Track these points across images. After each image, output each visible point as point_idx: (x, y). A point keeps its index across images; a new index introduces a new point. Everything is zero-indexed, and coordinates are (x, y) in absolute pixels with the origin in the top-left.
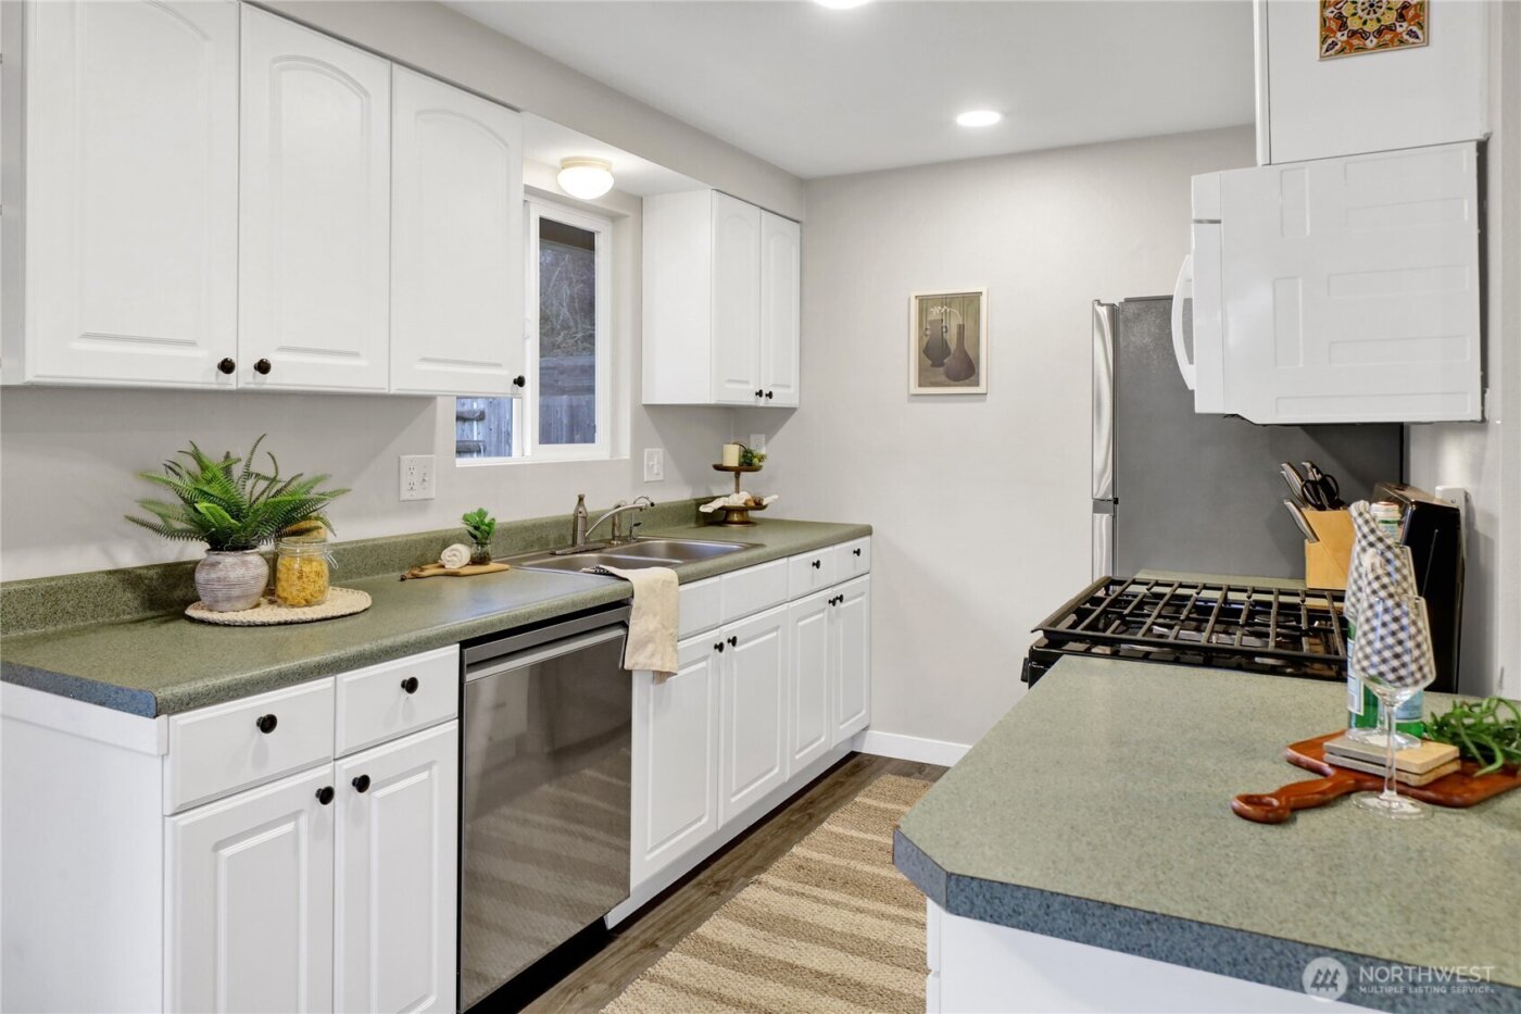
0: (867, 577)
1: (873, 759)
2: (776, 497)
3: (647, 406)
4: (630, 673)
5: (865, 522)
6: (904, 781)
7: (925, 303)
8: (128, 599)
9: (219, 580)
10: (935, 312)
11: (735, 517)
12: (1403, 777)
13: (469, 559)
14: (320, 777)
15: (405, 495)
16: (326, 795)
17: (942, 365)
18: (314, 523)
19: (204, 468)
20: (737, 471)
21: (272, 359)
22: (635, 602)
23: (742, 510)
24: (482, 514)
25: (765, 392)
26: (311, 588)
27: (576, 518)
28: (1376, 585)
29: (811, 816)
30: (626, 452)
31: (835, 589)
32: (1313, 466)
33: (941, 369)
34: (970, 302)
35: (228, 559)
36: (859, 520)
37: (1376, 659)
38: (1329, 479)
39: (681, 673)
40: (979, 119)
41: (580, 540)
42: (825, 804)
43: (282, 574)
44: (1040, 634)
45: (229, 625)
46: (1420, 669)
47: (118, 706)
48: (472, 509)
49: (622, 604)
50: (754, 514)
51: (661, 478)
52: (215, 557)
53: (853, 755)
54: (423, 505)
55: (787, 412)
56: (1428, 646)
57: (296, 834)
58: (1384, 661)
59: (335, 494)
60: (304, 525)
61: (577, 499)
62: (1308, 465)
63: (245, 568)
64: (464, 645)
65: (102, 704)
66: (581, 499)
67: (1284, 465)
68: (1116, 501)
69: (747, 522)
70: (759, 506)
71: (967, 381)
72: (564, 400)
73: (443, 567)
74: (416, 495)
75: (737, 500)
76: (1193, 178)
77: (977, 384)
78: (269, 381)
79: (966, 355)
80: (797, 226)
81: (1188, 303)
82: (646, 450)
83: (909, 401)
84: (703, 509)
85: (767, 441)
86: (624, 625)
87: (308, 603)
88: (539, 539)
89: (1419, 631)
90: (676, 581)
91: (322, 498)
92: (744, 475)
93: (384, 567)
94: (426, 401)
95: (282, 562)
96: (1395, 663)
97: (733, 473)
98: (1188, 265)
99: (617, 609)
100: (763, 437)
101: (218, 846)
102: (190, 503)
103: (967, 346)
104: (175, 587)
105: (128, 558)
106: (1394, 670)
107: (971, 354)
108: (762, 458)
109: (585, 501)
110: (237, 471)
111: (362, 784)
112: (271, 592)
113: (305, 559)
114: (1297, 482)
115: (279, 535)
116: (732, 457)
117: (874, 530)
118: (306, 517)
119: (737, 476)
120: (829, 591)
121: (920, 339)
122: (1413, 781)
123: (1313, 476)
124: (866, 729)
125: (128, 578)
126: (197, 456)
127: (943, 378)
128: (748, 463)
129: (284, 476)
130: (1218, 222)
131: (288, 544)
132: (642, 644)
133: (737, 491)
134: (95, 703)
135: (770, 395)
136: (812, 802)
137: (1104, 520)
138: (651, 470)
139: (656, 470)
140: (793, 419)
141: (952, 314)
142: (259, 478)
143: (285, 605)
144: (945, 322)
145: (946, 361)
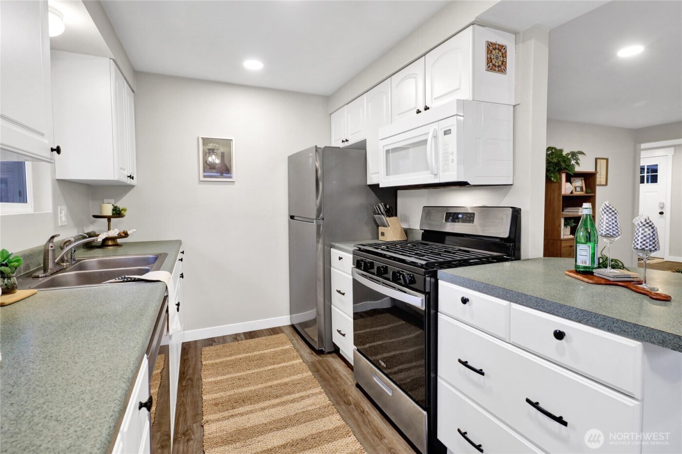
2: (136, 229)
3: (59, 180)
7: (206, 141)
10: (211, 145)
11: (110, 243)
17: (214, 168)
20: (110, 218)
23: (113, 239)
27: (46, 250)
40: (253, 65)
50: (119, 241)
51: (65, 223)
68: (323, 219)
69: (117, 245)
70: (126, 235)
71: (226, 175)
75: (114, 233)
77: (231, 177)
79: (225, 165)
80: (133, 94)
82: (59, 207)
83: (199, 184)
92: (114, 220)
100: (112, 200)
103: (226, 161)
108: (126, 210)
116: (108, 210)
117: (182, 242)
119: (109, 221)
121: (204, 157)
127: (215, 174)
128: (118, 213)
133: (109, 229)
135: (132, 178)
138: (61, 219)
139: (64, 219)
140: (132, 191)
141: (219, 147)
144: (215, 151)
145: (217, 167)
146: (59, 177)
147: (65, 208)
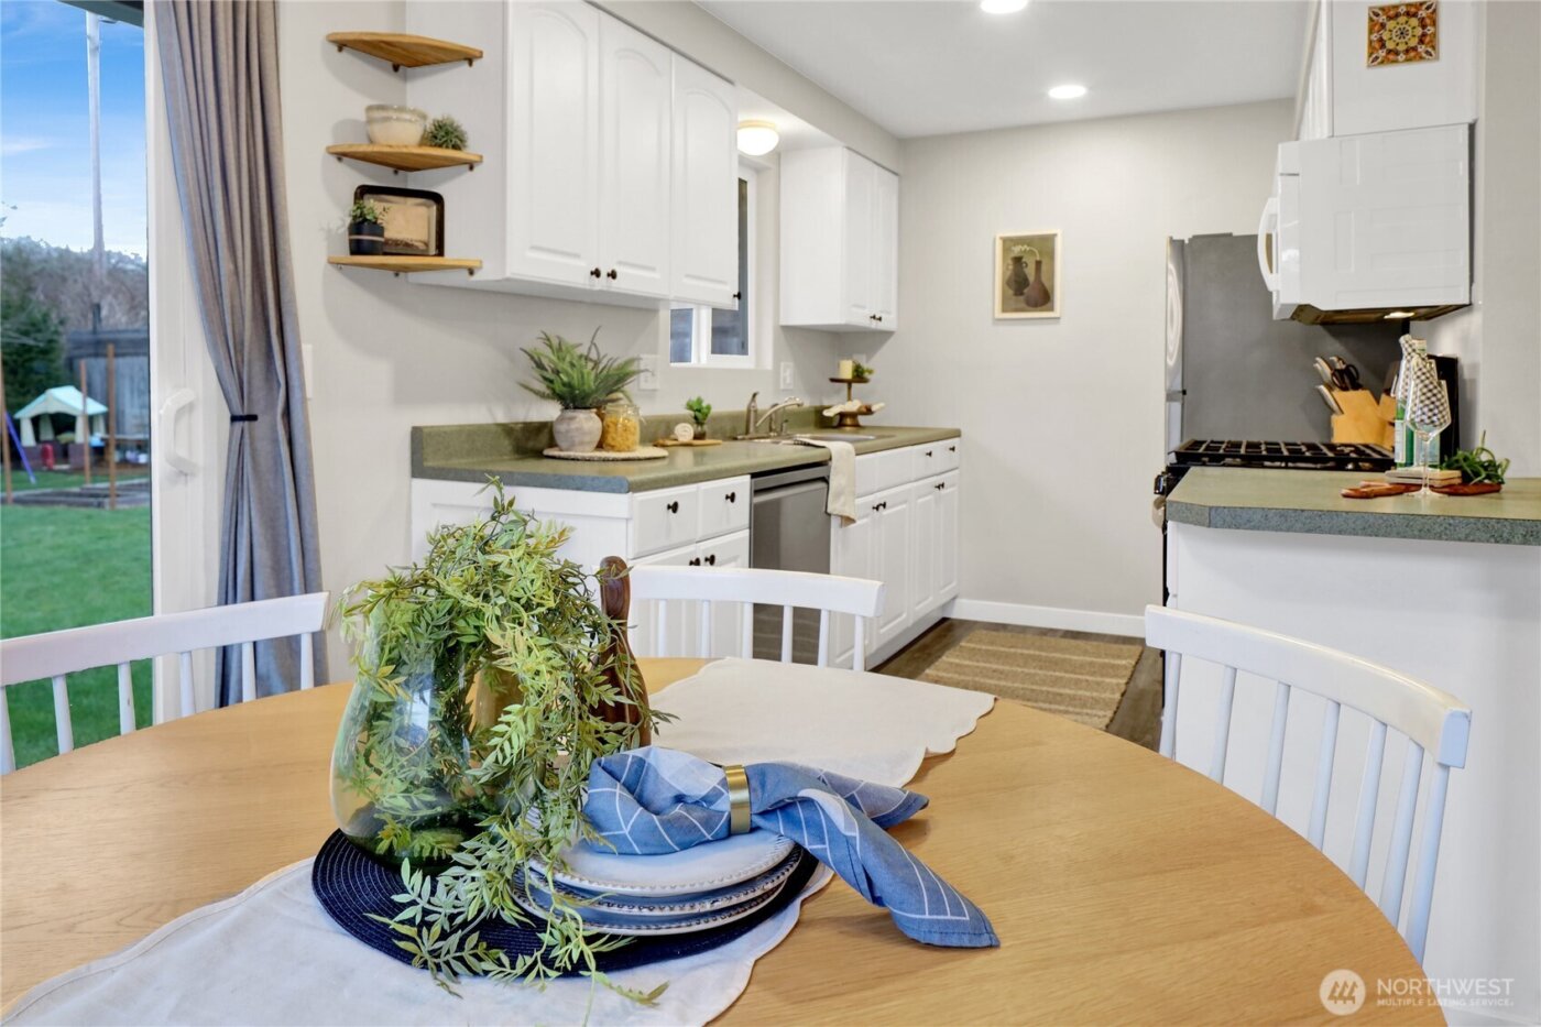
0: (957, 471)
1: (963, 623)
2: (882, 405)
3: (784, 327)
4: (830, 514)
5: (956, 426)
6: (994, 633)
7: (1008, 243)
8: (506, 444)
9: (577, 429)
10: (1017, 250)
11: (848, 421)
12: (1432, 483)
13: (692, 435)
14: (691, 552)
15: (642, 385)
17: (1022, 294)
18: (620, 395)
19: (557, 351)
20: (850, 383)
21: (619, 270)
22: (832, 465)
23: (853, 415)
24: (699, 401)
25: (877, 316)
27: (749, 411)
28: (1419, 373)
29: (929, 655)
30: (769, 364)
31: (939, 477)
32: (1339, 359)
33: (1022, 297)
34: (1045, 244)
35: (576, 416)
36: (949, 425)
37: (1419, 412)
38: (1351, 369)
39: (858, 522)
40: (1067, 93)
41: (752, 429)
42: (937, 647)
43: (609, 428)
44: (1173, 456)
45: (589, 460)
46: (1443, 417)
47: (594, 489)
48: (693, 398)
49: (822, 464)
51: (791, 387)
52: (570, 413)
53: (944, 620)
55: (887, 334)
56: (1447, 405)
58: (1424, 414)
61: (751, 396)
62: (1335, 359)
63: (586, 423)
64: (754, 476)
65: (578, 489)
67: (1318, 359)
68: (1184, 392)
69: (857, 425)
70: (869, 411)
71: (1044, 307)
73: (676, 440)
75: (853, 406)
76: (1280, 146)
77: (1052, 309)
78: (614, 286)
79: (1043, 285)
80: (895, 178)
81: (1269, 237)
82: (782, 364)
83: (994, 324)
84: (824, 413)
85: (868, 360)
86: (827, 480)
87: (625, 451)
89: (1443, 397)
90: (854, 453)
92: (855, 386)
95: (608, 421)
96: (1430, 414)
97: (846, 385)
98: (1273, 205)
99: (817, 468)
102: (556, 373)
103: (1044, 279)
104: (528, 439)
106: (1429, 418)
107: (1047, 285)
108: (870, 372)
110: (576, 354)
111: (712, 560)
112: (602, 442)
113: (628, 417)
114: (1328, 371)
115: (603, 403)
116: (846, 371)
117: (962, 434)
118: (619, 391)
119: (850, 388)
120: (935, 478)
121: (1004, 273)
122: (1437, 484)
123: (1340, 366)
124: (954, 598)
125: (507, 429)
127: (1023, 305)
128: (859, 376)
130: (1297, 175)
131: (609, 408)
132: (838, 495)
133: (850, 399)
134: (573, 489)
135: (880, 319)
136: (925, 647)
137: (1177, 406)
138: (785, 380)
139: (788, 381)
140: (891, 342)
141: (1032, 252)
142: (591, 360)
143: (613, 448)
144: (1024, 260)
145: (1026, 291)
146: (784, 322)
147: (791, 364)
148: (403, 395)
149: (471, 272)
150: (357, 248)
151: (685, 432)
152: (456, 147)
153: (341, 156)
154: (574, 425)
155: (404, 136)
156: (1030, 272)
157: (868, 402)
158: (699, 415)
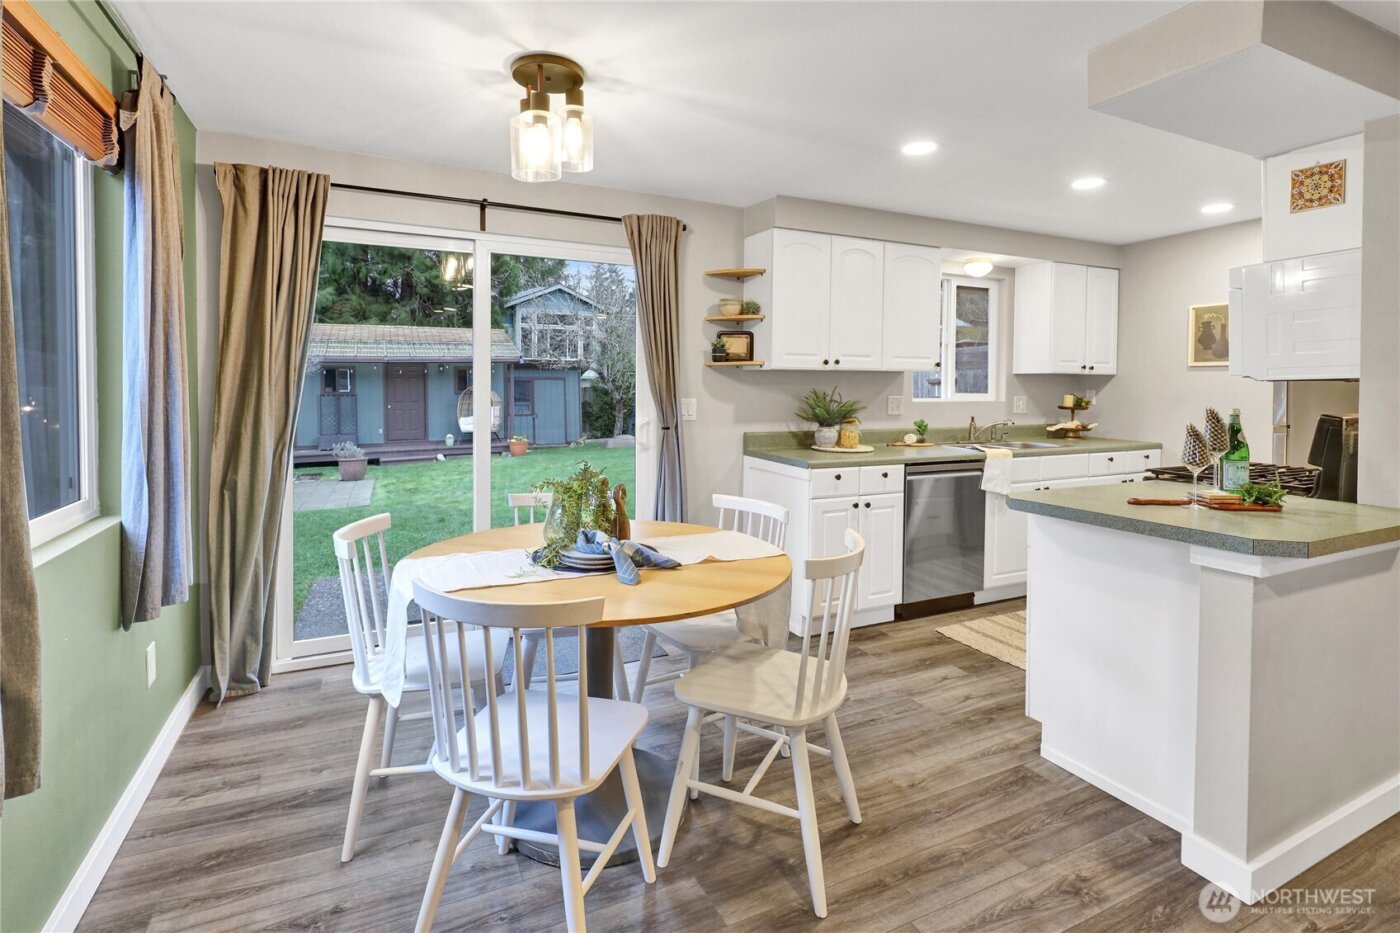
2: (1096, 424)
3: (1017, 375)
4: (984, 492)
5: (1158, 441)
7: (1199, 312)
8: (793, 442)
9: (822, 436)
10: (1206, 317)
11: (1071, 434)
13: (916, 440)
14: (855, 500)
15: (890, 412)
16: (856, 506)
17: (1210, 348)
18: (855, 419)
19: (818, 398)
20: (1073, 410)
21: (840, 359)
22: (987, 461)
23: (1074, 430)
24: (922, 421)
25: (1088, 366)
26: (852, 442)
27: (970, 427)
30: (1003, 398)
33: (1210, 351)
35: (825, 429)
36: (1154, 440)
40: (1217, 208)
41: (972, 438)
43: (842, 436)
45: (825, 452)
47: (798, 466)
48: (918, 420)
49: (982, 461)
50: (1081, 434)
51: (1024, 413)
52: (821, 429)
54: (898, 417)
55: (1109, 378)
57: (846, 517)
59: (862, 408)
60: (850, 420)
61: (971, 418)
63: (830, 433)
64: (906, 465)
65: (793, 465)
66: (973, 419)
68: (1288, 427)
69: (1078, 438)
70: (1085, 428)
72: (970, 373)
73: (904, 441)
74: (896, 412)
75: (1072, 425)
78: (840, 367)
80: (1117, 272)
82: (1016, 398)
83: (1188, 370)
84: (1049, 429)
85: (1097, 393)
86: (982, 470)
87: (851, 448)
88: (953, 436)
90: (1012, 456)
91: (855, 411)
92: (1076, 411)
93: (882, 441)
94: (899, 373)
95: (843, 432)
97: (1070, 411)
99: (978, 463)
100: (1094, 392)
101: (825, 512)
102: (813, 409)
105: (794, 428)
108: (1090, 403)
109: (975, 420)
110: (828, 399)
111: (868, 505)
112: (838, 443)
113: (852, 431)
115: (841, 423)
116: (1069, 401)
117: (1163, 446)
118: (851, 417)
119: (1073, 412)
121: (1196, 334)
125: (794, 435)
126: (816, 394)
127: (1211, 356)
128: (1079, 405)
129: (844, 401)
131: (844, 426)
132: (990, 480)
133: (1072, 420)
134: (791, 465)
135: (1092, 368)
137: (1281, 437)
138: (1018, 407)
139: (1021, 408)
140: (1113, 381)
141: (1218, 318)
142: (835, 401)
143: (843, 446)
144: (1213, 323)
145: (1213, 346)
146: (1015, 372)
147: (1025, 398)
148: (739, 419)
149: (761, 366)
150: (715, 359)
151: (911, 438)
152: (754, 313)
153: (711, 321)
154: (822, 434)
155: (732, 311)
156: (1217, 332)
157: (1086, 423)
158: (921, 429)
